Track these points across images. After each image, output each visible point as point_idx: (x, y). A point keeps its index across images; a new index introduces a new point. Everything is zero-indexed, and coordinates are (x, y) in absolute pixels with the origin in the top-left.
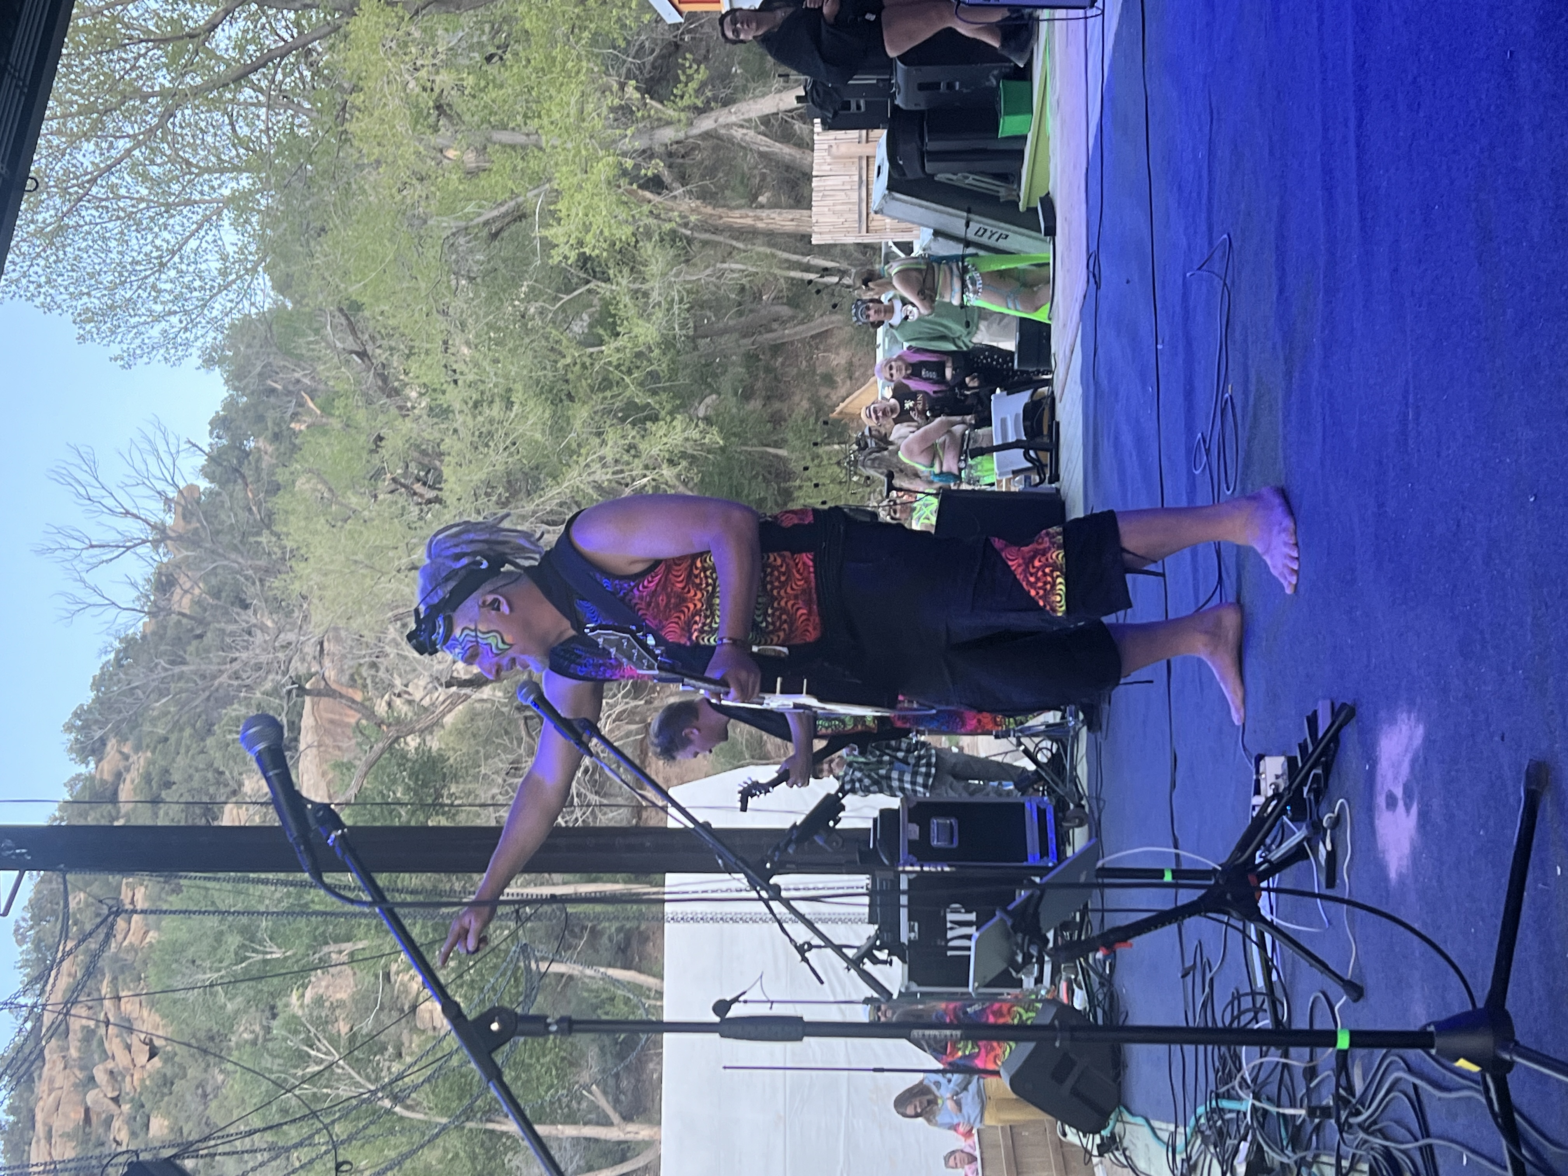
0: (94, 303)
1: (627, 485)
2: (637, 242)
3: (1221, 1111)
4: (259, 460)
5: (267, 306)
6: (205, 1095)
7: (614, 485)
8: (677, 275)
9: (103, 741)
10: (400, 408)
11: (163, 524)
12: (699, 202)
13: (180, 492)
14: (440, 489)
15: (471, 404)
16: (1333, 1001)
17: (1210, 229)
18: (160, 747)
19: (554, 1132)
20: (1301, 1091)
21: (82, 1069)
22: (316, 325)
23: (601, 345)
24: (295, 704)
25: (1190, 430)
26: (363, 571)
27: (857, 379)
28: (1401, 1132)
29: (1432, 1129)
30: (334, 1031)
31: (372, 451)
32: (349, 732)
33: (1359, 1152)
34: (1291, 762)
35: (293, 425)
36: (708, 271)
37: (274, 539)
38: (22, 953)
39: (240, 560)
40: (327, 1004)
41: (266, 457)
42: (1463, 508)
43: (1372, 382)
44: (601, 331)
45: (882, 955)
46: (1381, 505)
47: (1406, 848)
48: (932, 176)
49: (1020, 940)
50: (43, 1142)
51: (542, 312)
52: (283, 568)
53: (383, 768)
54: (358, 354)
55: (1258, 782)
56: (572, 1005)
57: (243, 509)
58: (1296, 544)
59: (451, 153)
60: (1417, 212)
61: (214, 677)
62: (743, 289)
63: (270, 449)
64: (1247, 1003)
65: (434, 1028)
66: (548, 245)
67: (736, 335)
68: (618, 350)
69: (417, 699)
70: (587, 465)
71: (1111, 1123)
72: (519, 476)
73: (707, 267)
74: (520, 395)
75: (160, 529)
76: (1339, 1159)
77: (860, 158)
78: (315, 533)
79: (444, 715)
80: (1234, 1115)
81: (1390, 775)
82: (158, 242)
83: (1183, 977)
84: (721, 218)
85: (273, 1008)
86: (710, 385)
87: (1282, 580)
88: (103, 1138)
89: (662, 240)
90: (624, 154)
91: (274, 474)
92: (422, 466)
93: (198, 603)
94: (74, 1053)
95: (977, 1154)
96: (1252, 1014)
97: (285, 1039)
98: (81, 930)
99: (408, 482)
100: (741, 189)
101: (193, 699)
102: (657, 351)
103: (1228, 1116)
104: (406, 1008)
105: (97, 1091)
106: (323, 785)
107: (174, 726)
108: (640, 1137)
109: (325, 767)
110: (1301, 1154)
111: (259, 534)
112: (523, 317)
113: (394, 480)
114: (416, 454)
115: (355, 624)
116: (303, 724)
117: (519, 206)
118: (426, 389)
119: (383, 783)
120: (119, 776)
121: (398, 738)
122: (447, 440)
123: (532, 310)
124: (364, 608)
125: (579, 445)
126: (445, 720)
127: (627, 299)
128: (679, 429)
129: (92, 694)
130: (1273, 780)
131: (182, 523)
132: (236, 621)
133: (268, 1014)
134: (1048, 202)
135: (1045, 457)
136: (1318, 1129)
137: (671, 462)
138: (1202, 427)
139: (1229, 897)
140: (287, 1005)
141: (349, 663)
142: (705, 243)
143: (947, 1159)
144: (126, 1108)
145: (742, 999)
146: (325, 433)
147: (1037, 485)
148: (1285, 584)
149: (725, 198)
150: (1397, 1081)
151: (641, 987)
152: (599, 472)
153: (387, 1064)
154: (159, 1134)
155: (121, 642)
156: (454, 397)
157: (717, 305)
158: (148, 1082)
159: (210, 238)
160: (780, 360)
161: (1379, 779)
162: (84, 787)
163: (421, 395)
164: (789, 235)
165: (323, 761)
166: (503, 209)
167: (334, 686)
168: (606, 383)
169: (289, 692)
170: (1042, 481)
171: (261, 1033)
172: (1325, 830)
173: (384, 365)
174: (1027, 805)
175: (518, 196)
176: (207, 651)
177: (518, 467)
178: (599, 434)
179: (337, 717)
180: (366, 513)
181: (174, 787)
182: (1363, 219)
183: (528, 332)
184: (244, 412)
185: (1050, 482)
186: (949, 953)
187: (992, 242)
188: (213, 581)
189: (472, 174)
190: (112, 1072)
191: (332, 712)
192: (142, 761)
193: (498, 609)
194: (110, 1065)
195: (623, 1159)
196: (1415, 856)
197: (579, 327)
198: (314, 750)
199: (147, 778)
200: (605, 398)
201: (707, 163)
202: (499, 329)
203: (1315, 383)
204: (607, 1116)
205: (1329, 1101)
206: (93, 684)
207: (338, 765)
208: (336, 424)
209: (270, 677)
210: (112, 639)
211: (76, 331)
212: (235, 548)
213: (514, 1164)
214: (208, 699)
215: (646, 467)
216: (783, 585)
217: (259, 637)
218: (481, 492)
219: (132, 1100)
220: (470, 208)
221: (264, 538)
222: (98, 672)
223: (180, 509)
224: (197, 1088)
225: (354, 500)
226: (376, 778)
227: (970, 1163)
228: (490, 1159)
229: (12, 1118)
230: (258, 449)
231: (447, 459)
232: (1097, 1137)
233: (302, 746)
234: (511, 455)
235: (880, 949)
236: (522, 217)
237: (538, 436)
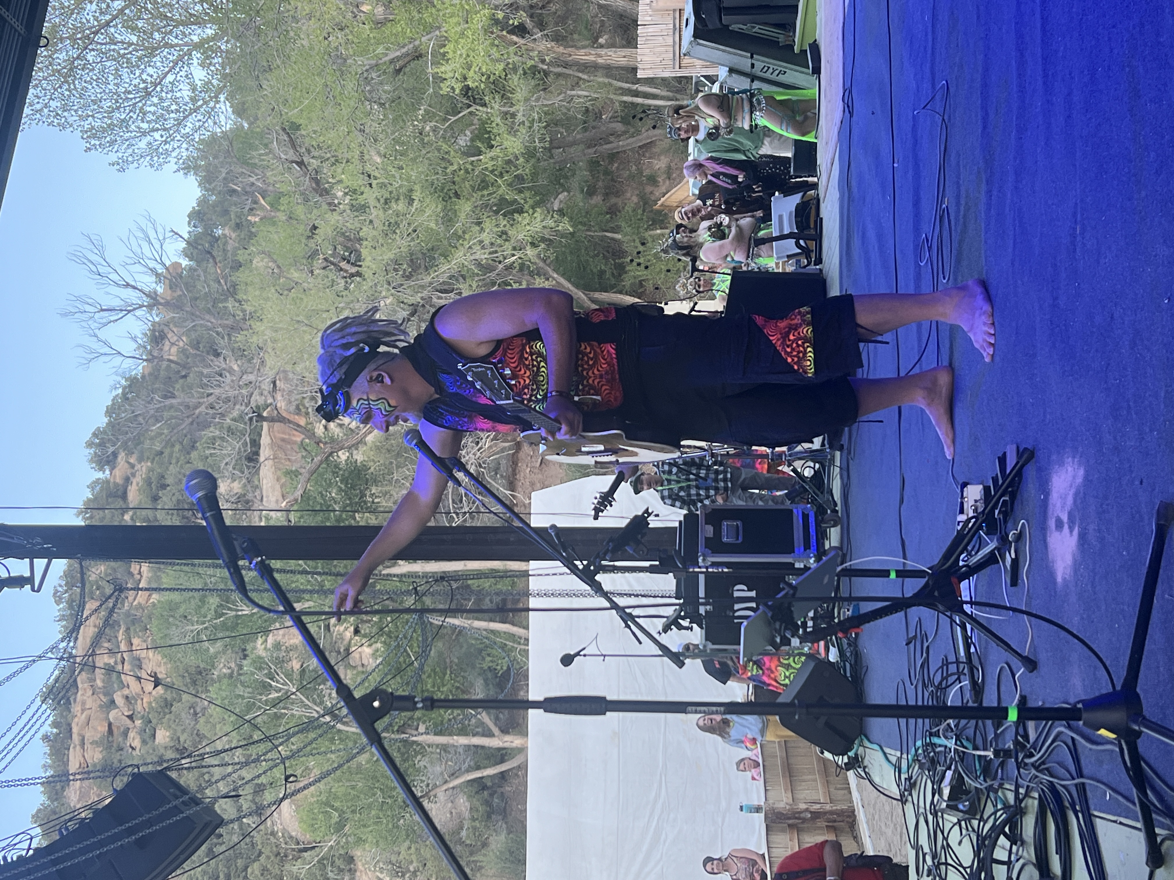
0: (96, 123)
1: (500, 262)
2: (506, 75)
3: (934, 745)
4: (225, 243)
5: (228, 126)
6: (196, 714)
7: (490, 262)
8: (537, 100)
9: (115, 455)
10: (330, 204)
11: (155, 292)
12: (553, 44)
13: (167, 269)
14: (360, 266)
15: (382, 201)
16: (1015, 670)
17: (933, 74)
18: (157, 459)
19: (451, 742)
20: (991, 736)
21: (105, 695)
22: (266, 141)
23: (480, 155)
24: (256, 427)
25: (917, 230)
26: (305, 328)
27: (674, 179)
28: (1062, 772)
29: (1085, 771)
30: (289, 668)
31: (309, 237)
32: (296, 448)
33: (1032, 785)
34: (987, 489)
35: (249, 218)
36: (561, 97)
37: (237, 305)
38: (59, 610)
39: (213, 320)
40: (283, 648)
41: (231, 242)
42: (1116, 305)
43: (1050, 202)
44: (480, 145)
45: (685, 623)
46: (1055, 299)
47: (1069, 560)
48: (728, 26)
49: (778, 627)
50: (78, 747)
51: (435, 130)
52: (245, 327)
53: (321, 475)
54: (297, 163)
55: (962, 504)
56: (464, 649)
57: (215, 281)
58: (993, 324)
59: (365, 8)
60: (1086, 72)
61: (196, 408)
62: (587, 110)
63: (233, 235)
64: (953, 668)
65: (363, 665)
66: (439, 79)
67: (582, 147)
68: (492, 159)
69: (346, 424)
70: (470, 247)
71: (855, 746)
72: (420, 256)
73: (559, 94)
74: (418, 194)
75: (153, 296)
76: (1017, 786)
77: (674, 11)
78: (267, 299)
79: (365, 436)
80: (942, 749)
81: (1059, 505)
82: (144, 77)
83: (907, 644)
84: (570, 55)
85: (244, 650)
86: (562, 185)
87: (982, 352)
88: (122, 745)
89: (525, 73)
90: (496, 7)
91: (236, 255)
92: (347, 249)
93: (183, 351)
94: (99, 683)
95: (760, 761)
96: (956, 676)
97: (253, 674)
98: (103, 594)
99: (336, 260)
100: (585, 32)
101: (181, 424)
102: (522, 160)
103: (939, 749)
104: (342, 650)
105: (117, 710)
106: (278, 487)
107: (167, 443)
108: (514, 745)
109: (279, 473)
110: (990, 783)
111: (226, 300)
112: (421, 134)
113: (326, 259)
114: (342, 240)
115: (299, 368)
116: (262, 442)
117: (416, 49)
118: (349, 190)
119: (321, 486)
120: (127, 480)
121: (332, 453)
122: (365, 229)
123: (428, 128)
124: (306, 356)
125: (464, 232)
126: (367, 439)
127: (498, 120)
128: (538, 219)
129: (106, 420)
130: (973, 503)
131: (169, 292)
132: (211, 366)
133: (241, 654)
134: (815, 48)
135: (812, 245)
136: (1002, 764)
137: (533, 245)
138: (926, 228)
139: (936, 594)
140: (254, 648)
141: (295, 397)
142: (558, 75)
143: (738, 764)
144: (138, 723)
145: (582, 653)
146: (274, 224)
147: (805, 267)
148: (985, 355)
149: (573, 40)
150: (1059, 734)
151: (514, 635)
152: (479, 253)
153: (328, 691)
154: (163, 741)
155: (126, 381)
156: (370, 196)
157: (567, 122)
158: (153, 705)
159: (183, 73)
160: (616, 165)
161: (1050, 507)
162: (102, 489)
163: (345, 194)
164: (622, 68)
165: (277, 469)
166: (404, 50)
167: (284, 414)
168: (484, 184)
169: (251, 419)
170: (809, 264)
171: (236, 669)
172: (1011, 543)
173: (317, 172)
174: (795, 511)
175: (415, 40)
176: (191, 388)
177: (418, 248)
178: (479, 224)
179: (287, 437)
180: (305, 285)
181: (168, 488)
182: (1046, 76)
183: (424, 144)
184: (214, 207)
185: (815, 265)
186: (736, 621)
187: (773, 77)
188: (193, 335)
189: (379, 24)
190: (127, 697)
191: (284, 433)
192: (144, 469)
193: (382, 382)
194: (126, 692)
195: (502, 761)
196: (1076, 566)
197: (463, 141)
198: (271, 462)
199: (148, 482)
200: (483, 196)
201: (559, 13)
202: (403, 144)
203: (1008, 201)
204: (490, 730)
205: (1010, 745)
206: (107, 412)
207: (288, 473)
208: (282, 217)
209: (237, 407)
210: (119, 378)
211: (84, 145)
212: (209, 311)
213: (422, 764)
214: (192, 423)
215: (514, 249)
216: (592, 367)
217: (228, 378)
218: (391, 268)
219: (143, 717)
220: (380, 50)
221: (230, 304)
222: (110, 403)
223: (167, 281)
224: (190, 708)
225: (295, 275)
226: (316, 483)
227: (755, 768)
228: (404, 761)
229: (55, 730)
230: (225, 235)
231: (365, 243)
232: (846, 757)
233: (262, 459)
234: (413, 239)
235: (683, 618)
236: (419, 56)
237: (433, 225)
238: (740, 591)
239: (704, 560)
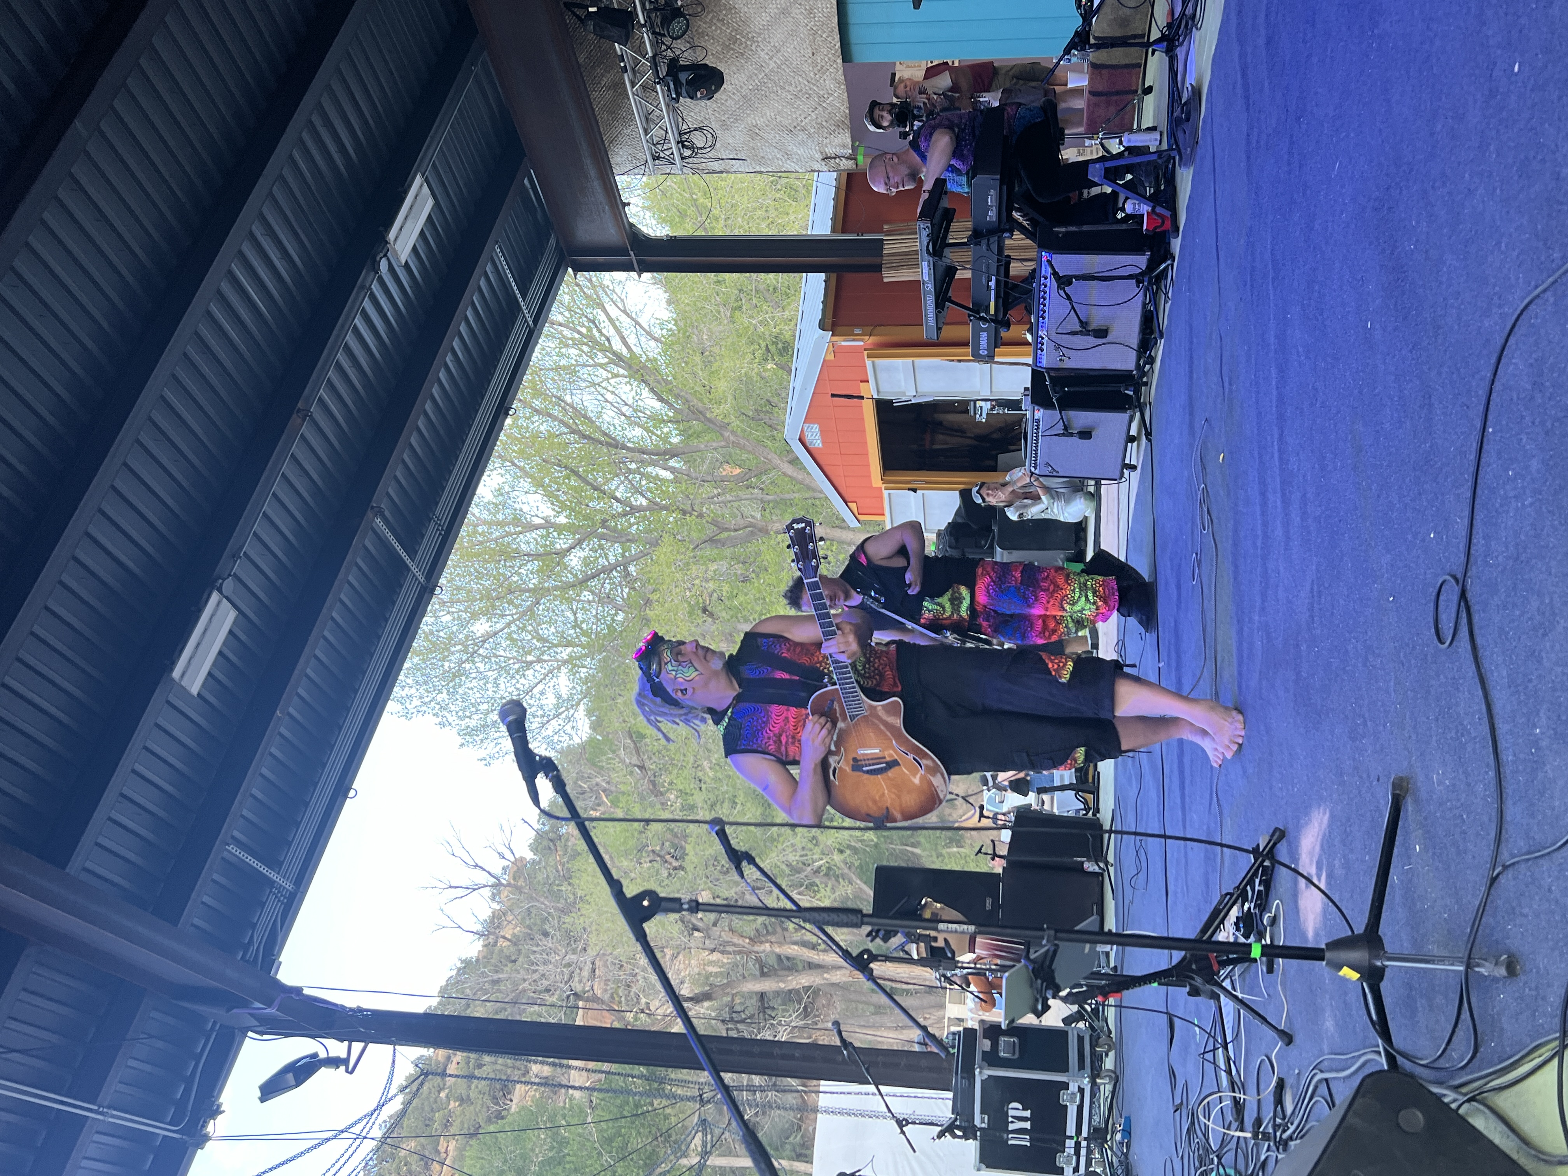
0: (472, 723)
4: (567, 840)
7: (800, 865)
10: (662, 804)
11: (500, 876)
13: (515, 858)
14: (683, 861)
15: (709, 804)
22: (614, 748)
31: (641, 832)
37: (570, 889)
39: (546, 902)
45: (960, 1132)
47: (1318, 908)
52: (574, 909)
54: (638, 767)
57: (553, 867)
75: (497, 877)
78: (597, 884)
81: (1308, 862)
82: (518, 686)
83: (1173, 1116)
92: (672, 844)
99: (662, 853)
111: (561, 886)
113: (653, 852)
114: (669, 836)
115: (617, 952)
118: (682, 793)
124: (625, 939)
125: (779, 836)
131: (512, 881)
132: (539, 945)
135: (1090, 798)
137: (841, 851)
141: (611, 984)
152: (791, 855)
155: (462, 962)
156: (699, 799)
159: (551, 684)
162: (425, 1066)
163: (677, 797)
167: (599, 995)
169: (568, 997)
172: (1266, 929)
173: (655, 776)
180: (632, 875)
181: (484, 1068)
186: (1010, 1142)
208: (619, 812)
209: (557, 985)
211: (460, 740)
212: (544, 894)
217: (553, 957)
218: (711, 863)
221: (564, 889)
223: (512, 873)
225: (625, 865)
231: (689, 840)
235: (957, 1127)
238: (1015, 1109)
239: (980, 1072)
